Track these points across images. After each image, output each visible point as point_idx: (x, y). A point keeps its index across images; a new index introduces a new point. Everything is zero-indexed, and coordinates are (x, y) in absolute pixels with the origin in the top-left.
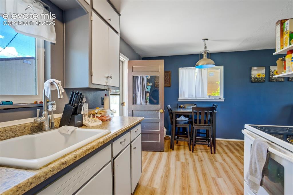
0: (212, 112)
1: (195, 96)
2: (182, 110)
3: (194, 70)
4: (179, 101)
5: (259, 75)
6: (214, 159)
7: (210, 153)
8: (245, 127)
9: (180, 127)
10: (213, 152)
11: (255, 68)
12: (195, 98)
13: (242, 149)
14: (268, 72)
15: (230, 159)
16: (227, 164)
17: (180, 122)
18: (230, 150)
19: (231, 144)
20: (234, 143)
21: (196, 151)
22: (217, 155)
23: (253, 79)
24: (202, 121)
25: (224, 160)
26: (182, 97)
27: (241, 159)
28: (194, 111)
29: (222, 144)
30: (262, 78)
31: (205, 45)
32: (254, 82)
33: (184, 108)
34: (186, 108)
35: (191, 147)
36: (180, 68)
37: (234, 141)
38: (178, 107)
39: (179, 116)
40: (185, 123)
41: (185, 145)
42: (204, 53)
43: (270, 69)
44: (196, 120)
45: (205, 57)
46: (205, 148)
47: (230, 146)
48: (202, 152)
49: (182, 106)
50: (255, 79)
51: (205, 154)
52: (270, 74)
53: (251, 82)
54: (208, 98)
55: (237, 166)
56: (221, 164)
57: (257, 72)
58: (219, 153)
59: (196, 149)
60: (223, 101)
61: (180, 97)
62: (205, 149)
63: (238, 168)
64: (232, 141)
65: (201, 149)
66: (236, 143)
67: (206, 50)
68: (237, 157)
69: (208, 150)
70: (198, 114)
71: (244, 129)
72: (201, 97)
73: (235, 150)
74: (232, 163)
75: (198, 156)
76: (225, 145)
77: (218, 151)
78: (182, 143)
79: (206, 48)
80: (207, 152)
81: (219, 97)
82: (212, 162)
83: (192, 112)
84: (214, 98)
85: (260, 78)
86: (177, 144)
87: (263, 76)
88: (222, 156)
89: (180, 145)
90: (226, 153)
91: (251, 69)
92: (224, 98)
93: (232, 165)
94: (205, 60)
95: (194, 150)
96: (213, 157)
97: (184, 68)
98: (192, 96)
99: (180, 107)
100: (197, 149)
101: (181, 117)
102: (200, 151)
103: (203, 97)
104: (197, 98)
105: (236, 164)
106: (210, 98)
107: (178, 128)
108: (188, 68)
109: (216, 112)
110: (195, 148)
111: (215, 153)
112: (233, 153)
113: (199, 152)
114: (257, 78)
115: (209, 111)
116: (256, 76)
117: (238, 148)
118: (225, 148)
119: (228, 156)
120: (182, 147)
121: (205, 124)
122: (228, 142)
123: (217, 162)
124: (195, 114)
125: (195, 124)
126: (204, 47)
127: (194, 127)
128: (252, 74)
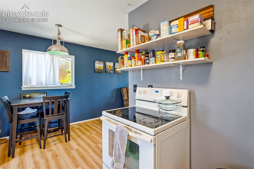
0: (66, 100)
1: (45, 84)
2: (28, 102)
3: (43, 56)
4: (23, 89)
5: (100, 68)
6: (69, 147)
7: (65, 142)
8: (102, 114)
9: (25, 123)
10: (67, 140)
11: (97, 62)
12: (45, 86)
13: (90, 128)
14: (105, 65)
15: (83, 141)
16: (82, 148)
17: (25, 116)
18: (82, 132)
19: (81, 126)
20: (84, 124)
21: (48, 146)
22: (72, 142)
23: (96, 70)
24: (56, 110)
25: (79, 145)
26: (27, 85)
27: (92, 138)
28: (45, 101)
29: (75, 128)
30: (101, 69)
31: (59, 30)
32: (97, 73)
33: (30, 98)
34: (33, 98)
35: (42, 142)
36: (25, 50)
37: (83, 123)
38: (22, 97)
39: (23, 109)
40: (33, 117)
41: (33, 143)
42: (57, 39)
43: (106, 64)
44: (47, 110)
45: (58, 43)
46: (59, 138)
47: (81, 128)
48: (55, 144)
49: (27, 96)
50: (97, 70)
51: (59, 145)
52: (106, 67)
53: (95, 72)
54: (60, 85)
55: (90, 146)
56: (77, 150)
57: (99, 65)
58: (73, 139)
59: (48, 143)
60: (74, 88)
61: (24, 85)
62: (59, 140)
63: (91, 147)
64: (82, 123)
65: (54, 141)
66: (85, 124)
67: (59, 36)
68: (88, 137)
69: (62, 140)
70: (50, 103)
71: (102, 116)
72: (52, 85)
73: (86, 130)
74: (86, 145)
75: (52, 151)
76: (77, 128)
77: (72, 137)
78: (28, 142)
79: (59, 34)
80: (61, 142)
81: (71, 85)
82: (68, 152)
83: (42, 103)
84: (65, 86)
85: (100, 69)
86: (20, 146)
87: (102, 68)
88: (76, 141)
89: (25, 146)
90: (79, 137)
91: (95, 62)
92: (75, 85)
93: (86, 147)
94: (59, 46)
95: (46, 144)
96: (68, 146)
97: (30, 51)
98: (42, 83)
99: (25, 98)
100: (50, 142)
101: (27, 109)
102: (53, 143)
103: (55, 85)
104: (48, 86)
105: (89, 144)
106: (62, 86)
107: (22, 125)
108: (36, 51)
109: (69, 100)
110: (46, 142)
111: (69, 140)
112: (84, 134)
113: (53, 145)
114: (99, 70)
115: (63, 100)
116: (98, 68)
117: (87, 128)
118: (78, 132)
119: (82, 139)
120: (28, 148)
121: (59, 113)
122: (79, 124)
123: (73, 149)
124: (47, 104)
125: (47, 116)
126: (57, 33)
127: (45, 120)
128: (95, 66)
